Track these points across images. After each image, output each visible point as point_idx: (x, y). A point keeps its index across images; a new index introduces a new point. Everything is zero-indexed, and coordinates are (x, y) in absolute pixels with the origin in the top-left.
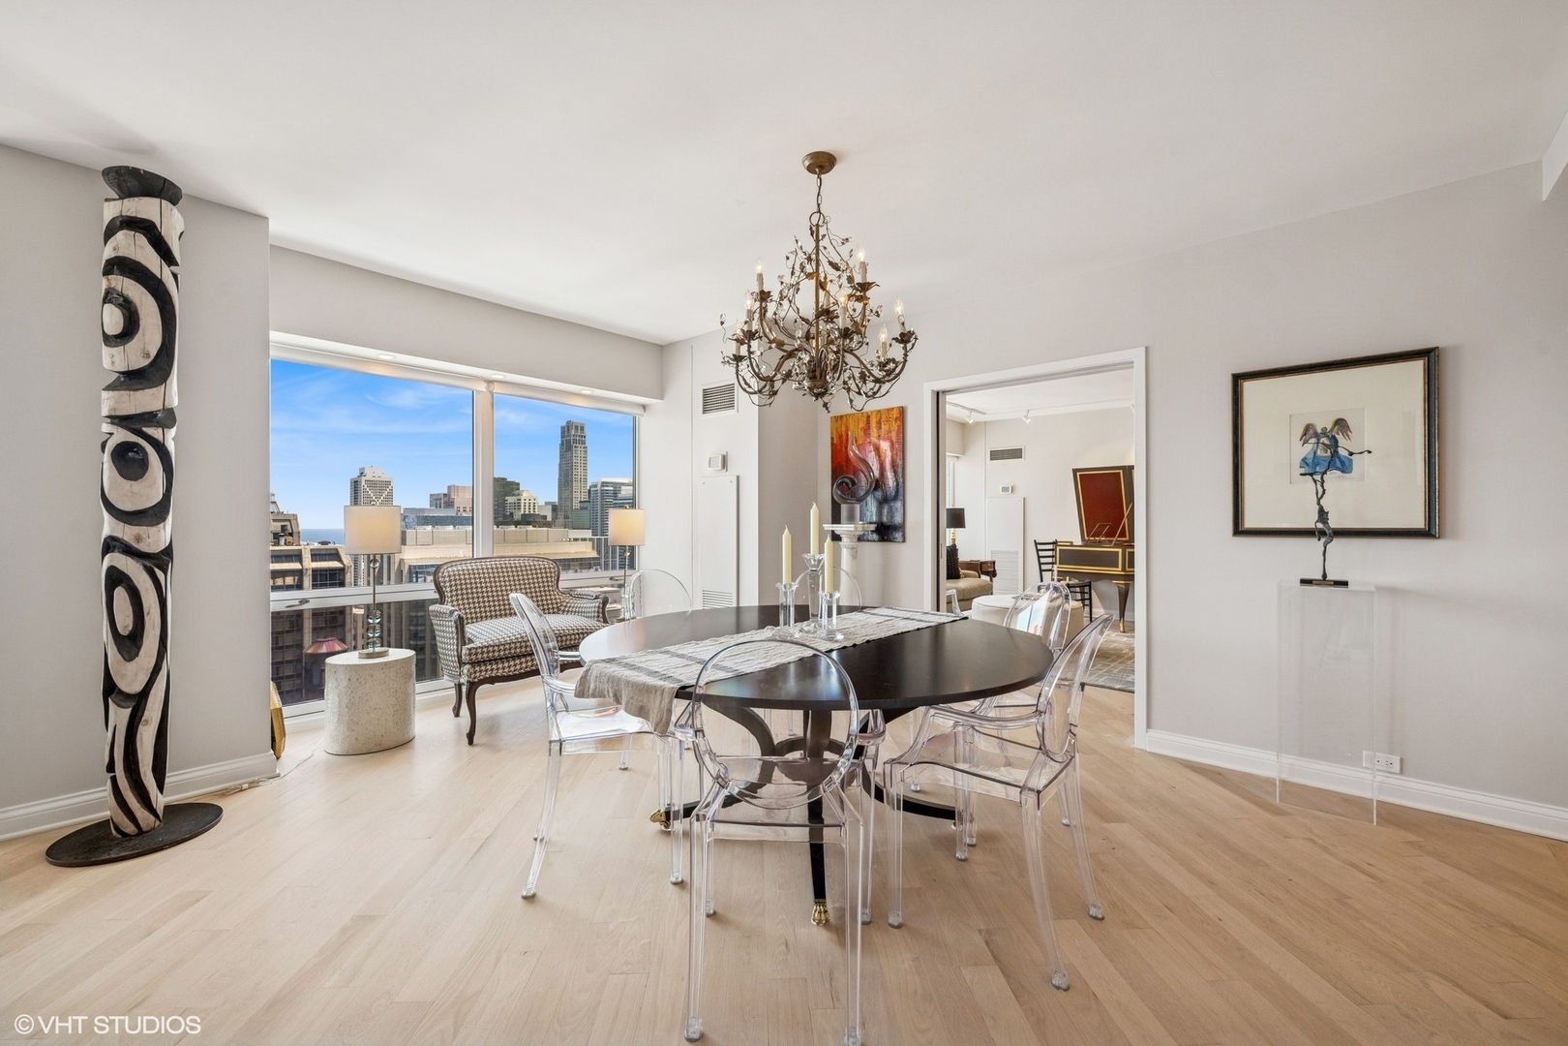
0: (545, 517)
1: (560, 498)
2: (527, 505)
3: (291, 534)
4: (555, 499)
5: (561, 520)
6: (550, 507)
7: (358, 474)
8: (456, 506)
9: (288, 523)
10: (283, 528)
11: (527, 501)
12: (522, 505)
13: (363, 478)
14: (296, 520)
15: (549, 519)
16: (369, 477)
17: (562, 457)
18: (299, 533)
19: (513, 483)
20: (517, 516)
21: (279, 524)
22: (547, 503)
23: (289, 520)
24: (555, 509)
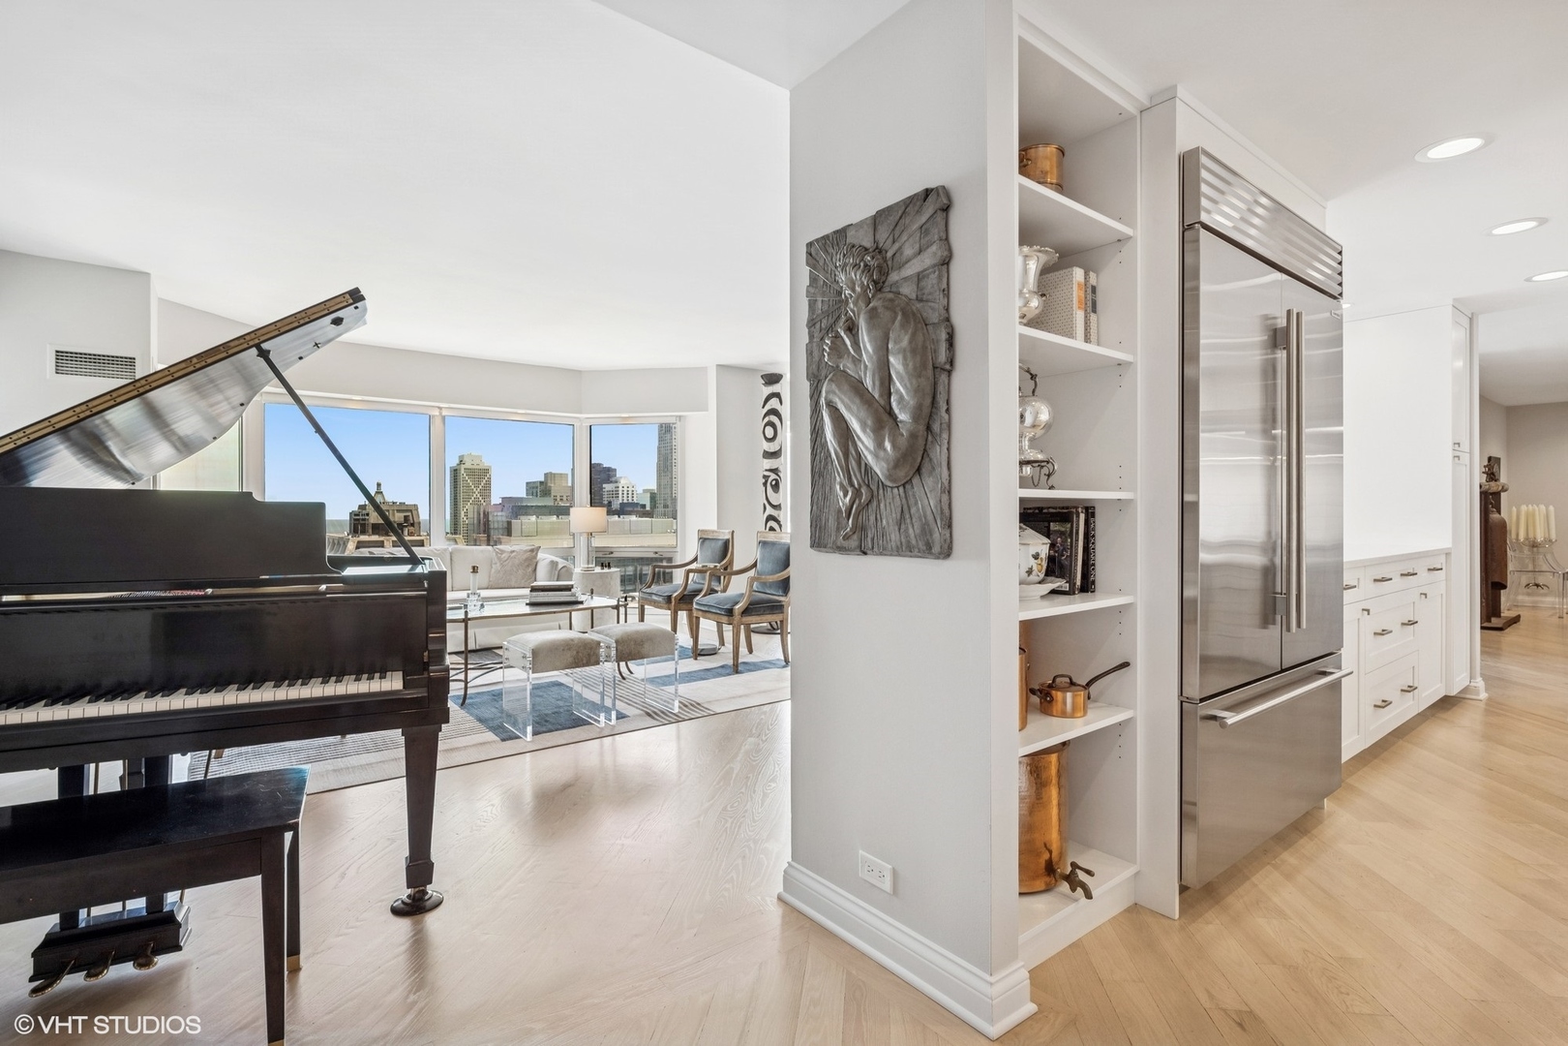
0: (644, 506)
1: (659, 485)
2: (625, 492)
3: (412, 525)
4: (653, 486)
5: (660, 509)
6: (649, 495)
7: (458, 462)
8: (553, 494)
9: (409, 514)
10: (406, 518)
11: (625, 489)
12: (620, 493)
13: (463, 467)
14: (417, 510)
15: (648, 508)
16: (468, 465)
17: (661, 439)
18: (419, 523)
19: (609, 469)
20: (616, 505)
21: (402, 515)
22: (645, 491)
23: (411, 511)
24: (653, 497)
